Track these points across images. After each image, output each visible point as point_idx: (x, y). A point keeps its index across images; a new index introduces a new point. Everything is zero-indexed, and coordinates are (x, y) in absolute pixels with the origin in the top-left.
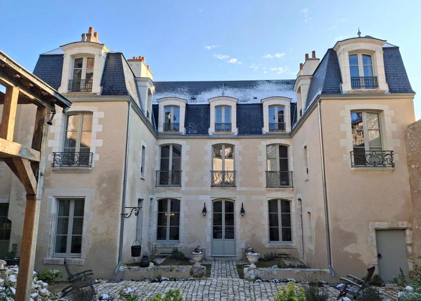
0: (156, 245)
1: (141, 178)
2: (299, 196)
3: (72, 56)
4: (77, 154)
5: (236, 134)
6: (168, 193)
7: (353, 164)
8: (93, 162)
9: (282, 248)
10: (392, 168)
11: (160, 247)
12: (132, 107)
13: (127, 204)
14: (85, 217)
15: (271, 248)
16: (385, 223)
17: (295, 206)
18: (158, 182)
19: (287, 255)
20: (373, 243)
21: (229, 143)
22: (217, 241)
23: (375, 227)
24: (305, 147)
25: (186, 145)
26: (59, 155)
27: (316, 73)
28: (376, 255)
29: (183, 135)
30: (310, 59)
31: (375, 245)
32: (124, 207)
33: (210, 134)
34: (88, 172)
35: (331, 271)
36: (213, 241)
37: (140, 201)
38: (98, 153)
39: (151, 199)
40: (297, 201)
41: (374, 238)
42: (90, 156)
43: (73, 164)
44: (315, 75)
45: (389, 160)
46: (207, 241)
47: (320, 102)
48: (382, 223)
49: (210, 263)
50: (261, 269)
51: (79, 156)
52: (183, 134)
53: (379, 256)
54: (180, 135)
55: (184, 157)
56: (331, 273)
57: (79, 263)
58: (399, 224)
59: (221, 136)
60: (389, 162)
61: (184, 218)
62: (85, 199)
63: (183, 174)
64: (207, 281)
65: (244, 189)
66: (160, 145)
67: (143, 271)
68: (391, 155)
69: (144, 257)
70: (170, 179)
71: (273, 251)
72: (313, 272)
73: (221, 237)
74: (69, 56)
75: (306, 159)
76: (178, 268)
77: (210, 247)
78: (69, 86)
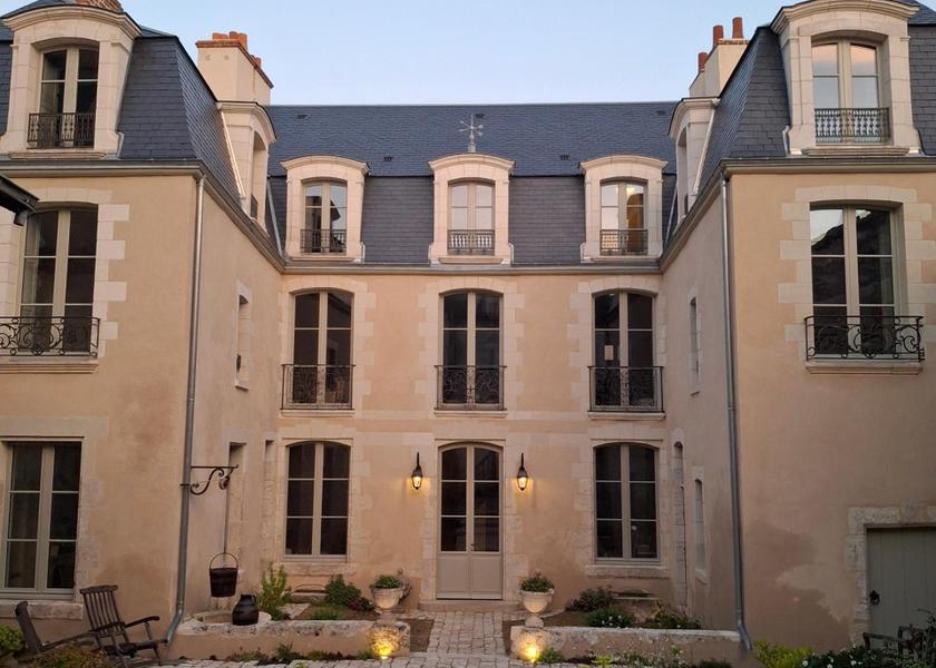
0: (282, 567)
1: (237, 387)
2: (678, 436)
3: (38, 46)
4: (58, 321)
5: (507, 261)
6: (318, 425)
7: (812, 352)
8: (102, 345)
9: (630, 577)
10: (917, 364)
11: (294, 572)
12: (206, 189)
13: (197, 460)
14: (83, 493)
15: (600, 577)
16: (893, 512)
17: (669, 463)
18: (289, 394)
19: (645, 595)
20: (859, 563)
21: (489, 288)
22: (453, 557)
23: (863, 521)
24: (693, 303)
25: (366, 295)
26: (7, 325)
27: (729, 93)
28: (865, 593)
29: (358, 265)
30: (725, 43)
31: (864, 567)
32: (188, 467)
33: (434, 262)
34: (88, 370)
35: (742, 636)
36: (442, 558)
37: (235, 448)
38: (115, 320)
39: (268, 443)
40: (673, 449)
41: (861, 550)
42: (94, 328)
43: (48, 349)
44: (726, 96)
45: (908, 340)
46: (425, 557)
47: (728, 180)
48: (885, 511)
49: (430, 617)
50: (556, 629)
51: (62, 327)
52: (358, 260)
53: (874, 597)
54: (348, 263)
55: (362, 328)
56: (743, 642)
57: (71, 613)
58: (929, 513)
59: (464, 268)
60: (911, 348)
61: (362, 494)
62: (83, 445)
63: (358, 376)
64: (412, 661)
65: (527, 415)
66: (292, 294)
67: (242, 634)
68: (918, 326)
69: (244, 597)
70: (322, 389)
71: (604, 584)
72: (696, 639)
73: (463, 548)
74: (29, 46)
75: (694, 334)
76: (336, 626)
77: (434, 573)
78: (30, 130)
